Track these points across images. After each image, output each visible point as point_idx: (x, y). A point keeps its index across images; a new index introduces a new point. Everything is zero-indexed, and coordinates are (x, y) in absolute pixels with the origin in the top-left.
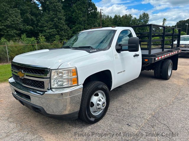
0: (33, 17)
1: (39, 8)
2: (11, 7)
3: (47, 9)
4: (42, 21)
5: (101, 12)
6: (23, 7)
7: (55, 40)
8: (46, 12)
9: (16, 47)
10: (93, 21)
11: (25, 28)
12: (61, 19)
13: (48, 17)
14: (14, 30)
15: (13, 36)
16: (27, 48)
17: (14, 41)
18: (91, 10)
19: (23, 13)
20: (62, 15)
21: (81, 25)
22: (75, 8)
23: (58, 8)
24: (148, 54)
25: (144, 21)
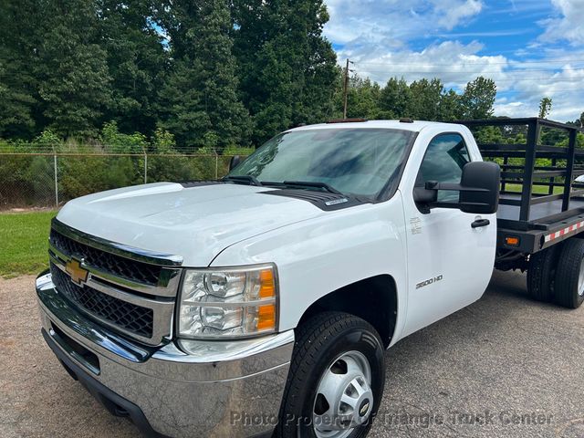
0: (143, 73)
1: (165, 49)
2: (81, 41)
3: (188, 53)
4: (168, 87)
5: (347, 69)
6: (118, 43)
7: (201, 146)
8: (183, 60)
9: (83, 159)
10: (322, 95)
11: (117, 102)
12: (226, 83)
13: (188, 75)
14: (85, 108)
15: (80, 126)
16: (115, 164)
17: (80, 141)
18: (317, 62)
19: (115, 60)
20: (229, 71)
21: (286, 104)
22: (272, 54)
23: (219, 50)
24: (518, 219)
25: (480, 104)
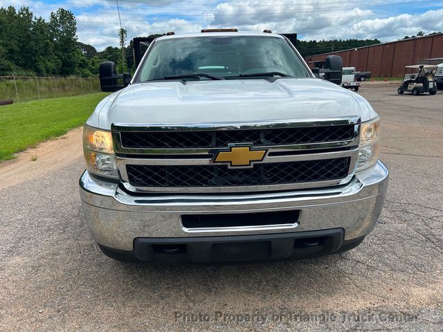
25: (66, 31)
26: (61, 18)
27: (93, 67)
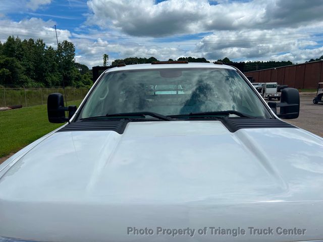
25: (68, 56)
26: (65, 47)
27: (85, 80)
